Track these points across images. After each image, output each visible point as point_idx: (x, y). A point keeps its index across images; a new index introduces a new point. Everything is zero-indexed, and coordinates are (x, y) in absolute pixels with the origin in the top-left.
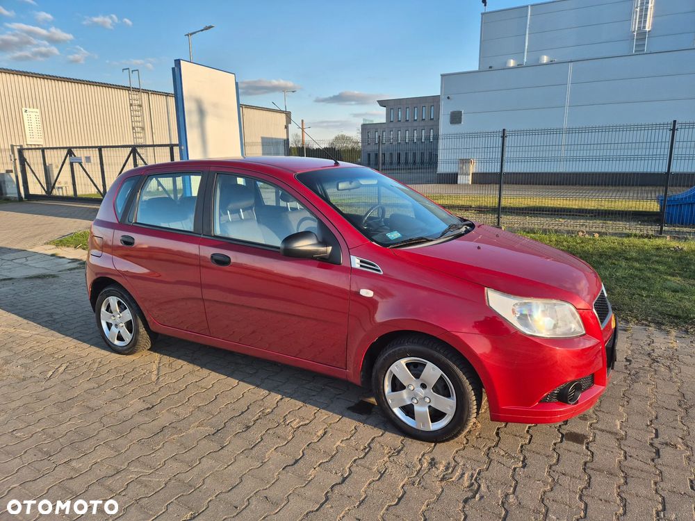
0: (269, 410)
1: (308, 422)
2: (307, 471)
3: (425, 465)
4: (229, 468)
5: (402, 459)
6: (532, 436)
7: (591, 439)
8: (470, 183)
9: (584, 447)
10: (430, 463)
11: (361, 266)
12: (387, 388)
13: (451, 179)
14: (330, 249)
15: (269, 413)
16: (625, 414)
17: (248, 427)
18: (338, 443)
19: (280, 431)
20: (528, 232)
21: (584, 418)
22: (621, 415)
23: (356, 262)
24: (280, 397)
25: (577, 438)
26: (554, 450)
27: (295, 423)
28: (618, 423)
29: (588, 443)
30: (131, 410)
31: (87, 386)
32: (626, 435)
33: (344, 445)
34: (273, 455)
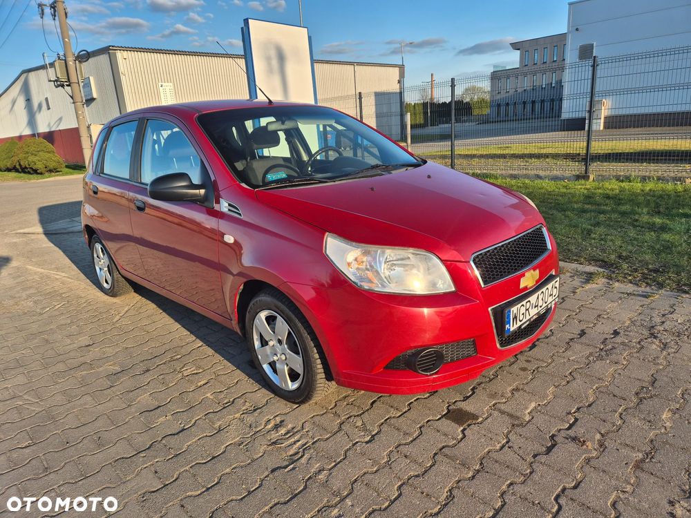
0: (179, 357)
1: (201, 371)
2: (158, 418)
3: (269, 426)
4: (98, 407)
5: (250, 419)
6: (409, 410)
7: (480, 419)
8: (602, 128)
9: (462, 428)
10: (276, 425)
11: (229, 210)
12: (257, 344)
13: (577, 125)
14: (202, 191)
15: (177, 359)
16: (551, 396)
17: (148, 370)
18: (208, 395)
19: (168, 378)
20: (622, 181)
21: (493, 395)
22: (545, 396)
23: (224, 206)
24: (201, 343)
25: (458, 416)
26: (420, 428)
27: (189, 371)
28: (533, 405)
29: (469, 425)
30: (75, 345)
31: (63, 322)
32: (530, 421)
33: (212, 397)
34: (145, 399)
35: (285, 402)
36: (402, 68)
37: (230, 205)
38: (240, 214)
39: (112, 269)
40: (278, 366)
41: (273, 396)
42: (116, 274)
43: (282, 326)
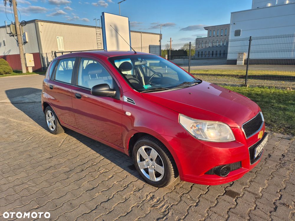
0: (95, 164)
1: (108, 171)
2: (95, 193)
3: (148, 198)
4: (65, 188)
5: (138, 194)
6: (209, 190)
7: (241, 195)
8: (243, 64)
9: (234, 200)
10: (151, 197)
11: (128, 101)
12: (138, 160)
13: (234, 62)
14: (115, 92)
15: (95, 165)
16: (267, 185)
17: (83, 170)
18: (115, 182)
19: (94, 174)
20: (261, 88)
21: (242, 184)
22: (264, 185)
23: (125, 99)
24: (103, 158)
25: (232, 194)
26: (217, 199)
27: (102, 170)
28: (261, 189)
29: (237, 198)
30: (44, 158)
31: (34, 146)
32: (262, 196)
33: (117, 184)
34: (85, 184)
35: (151, 186)
36: (161, 35)
37: (128, 99)
38: (134, 103)
39: (56, 122)
40: (150, 170)
41: (145, 183)
42: (58, 124)
43: (154, 153)
